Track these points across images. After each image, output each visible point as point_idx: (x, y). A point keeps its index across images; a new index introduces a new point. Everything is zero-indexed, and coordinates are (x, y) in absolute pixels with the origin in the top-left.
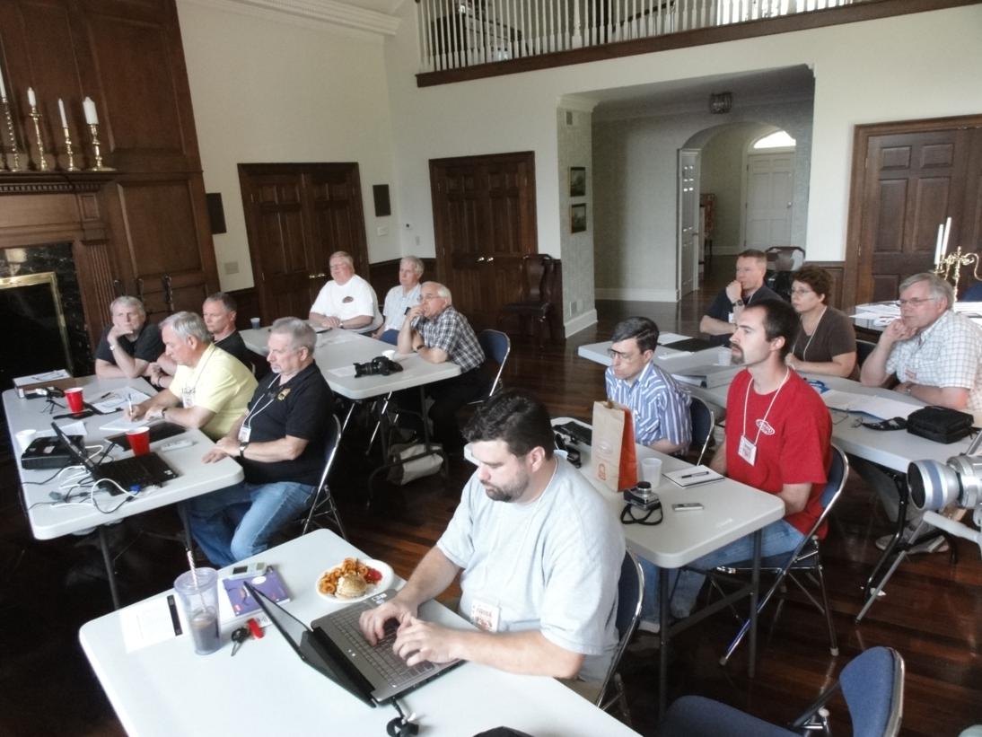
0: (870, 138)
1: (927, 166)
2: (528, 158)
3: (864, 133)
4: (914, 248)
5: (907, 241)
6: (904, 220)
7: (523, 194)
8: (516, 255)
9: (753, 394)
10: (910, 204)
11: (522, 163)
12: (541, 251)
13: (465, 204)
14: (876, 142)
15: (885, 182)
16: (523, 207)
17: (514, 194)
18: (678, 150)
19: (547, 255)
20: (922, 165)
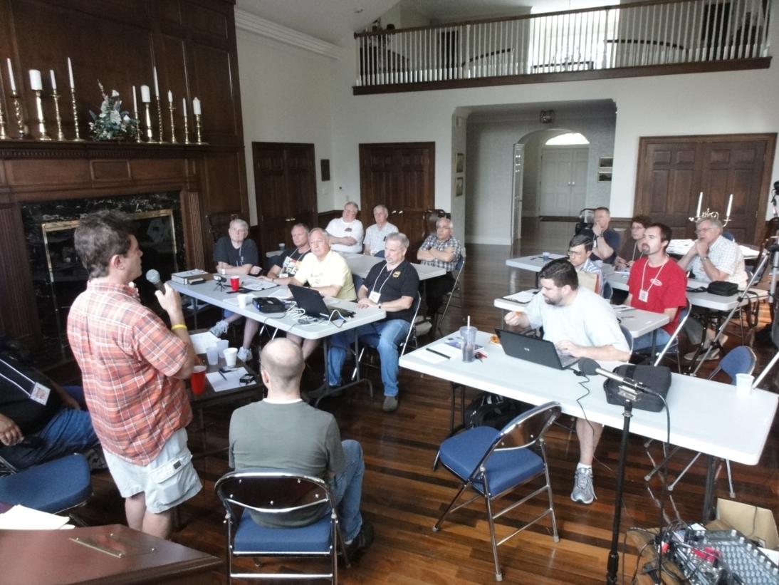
0: (649, 145)
1: (681, 163)
2: (430, 146)
3: (645, 142)
4: (672, 210)
5: (669, 207)
6: (667, 194)
7: (426, 169)
8: (419, 210)
9: (648, 266)
10: (670, 186)
11: (427, 149)
12: (437, 207)
13: (384, 174)
14: (651, 147)
15: (656, 171)
16: (426, 178)
17: (420, 169)
18: (514, 145)
19: (442, 211)
20: (677, 162)
